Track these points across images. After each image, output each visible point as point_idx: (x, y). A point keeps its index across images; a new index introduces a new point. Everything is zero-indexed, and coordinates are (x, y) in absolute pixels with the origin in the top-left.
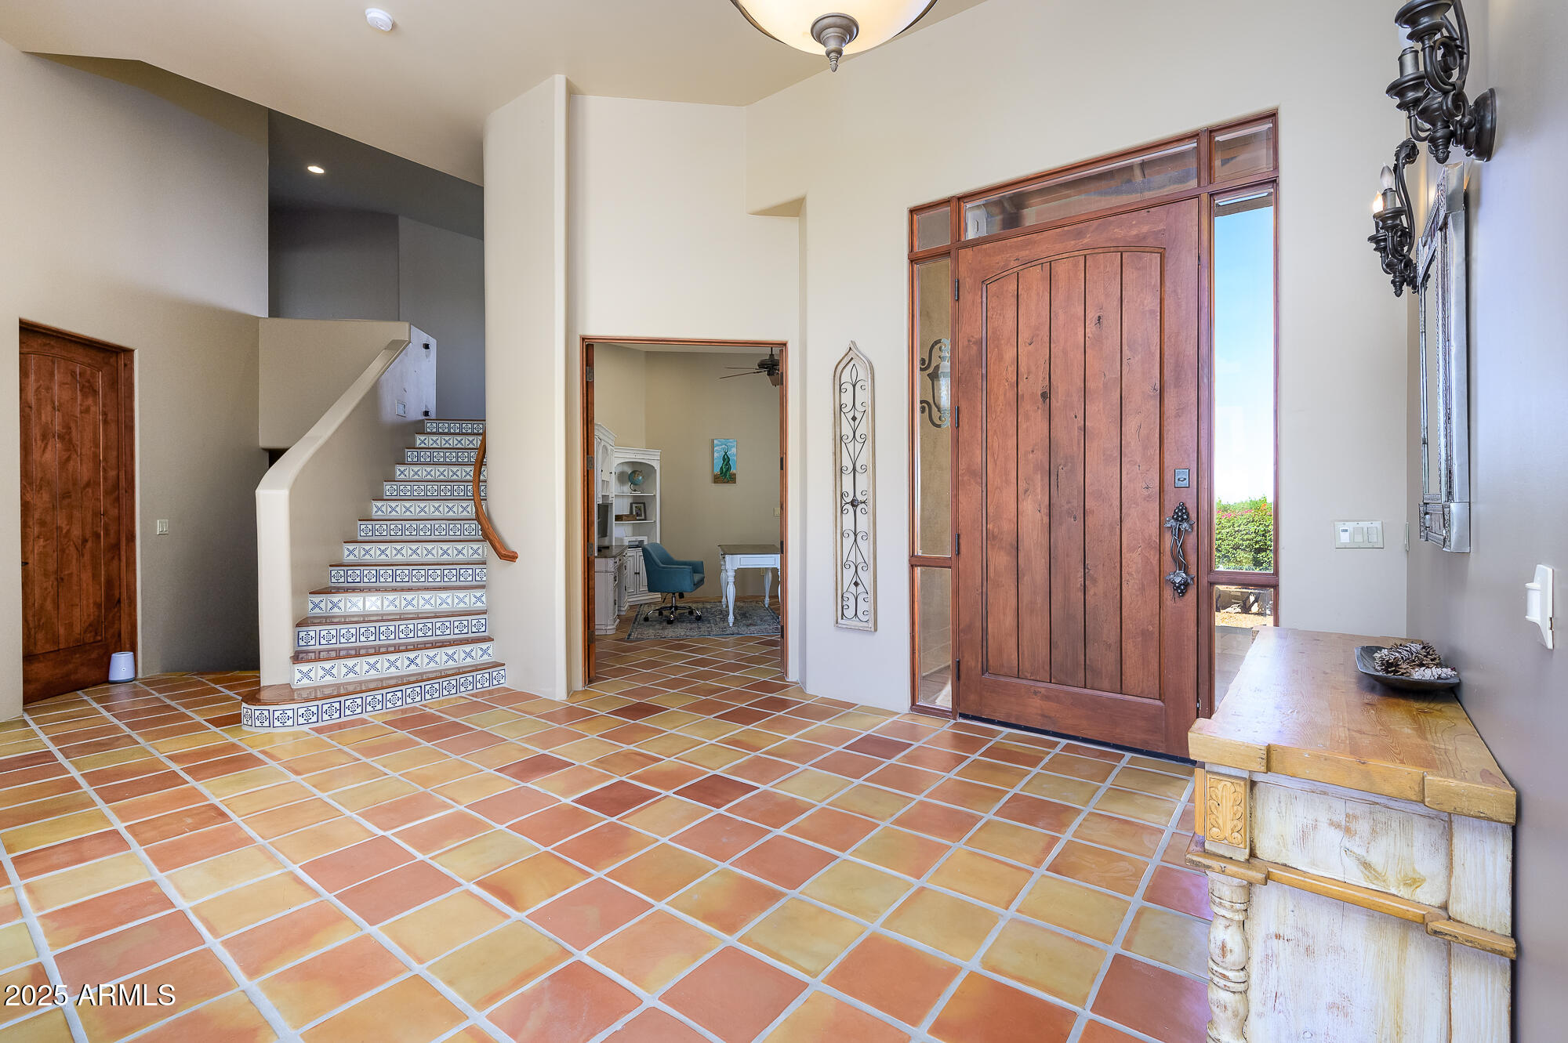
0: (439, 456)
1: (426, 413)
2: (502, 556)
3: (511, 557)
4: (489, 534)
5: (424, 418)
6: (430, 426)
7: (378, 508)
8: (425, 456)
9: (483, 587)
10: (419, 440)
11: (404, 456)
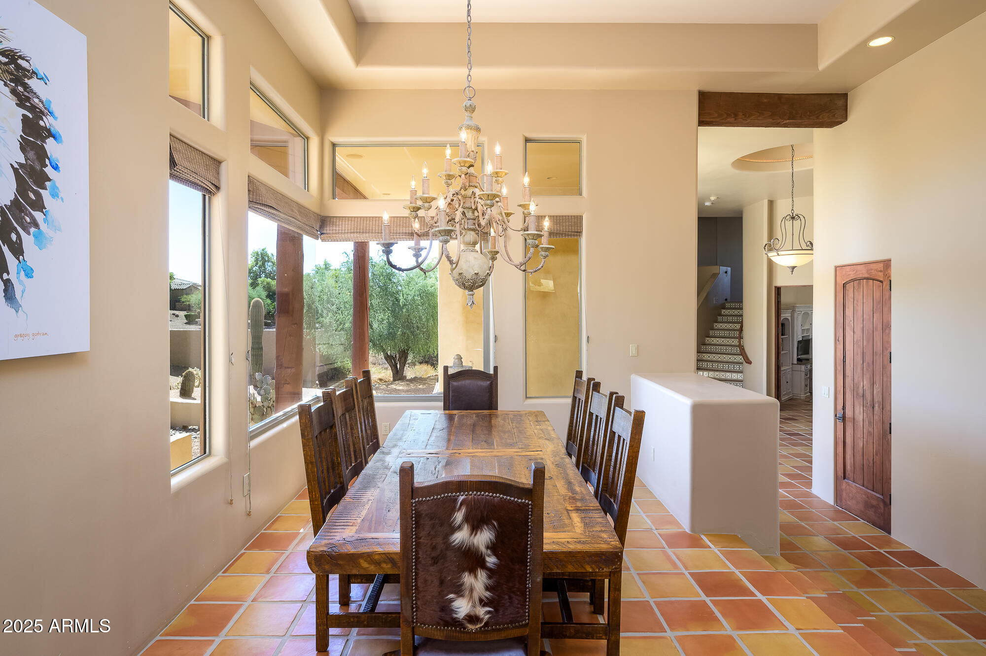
0: (730, 319)
1: (726, 300)
2: (746, 362)
3: (750, 363)
4: (743, 353)
5: (725, 302)
6: (728, 305)
7: (708, 340)
8: (725, 319)
9: (742, 372)
10: (723, 311)
11: (717, 319)
